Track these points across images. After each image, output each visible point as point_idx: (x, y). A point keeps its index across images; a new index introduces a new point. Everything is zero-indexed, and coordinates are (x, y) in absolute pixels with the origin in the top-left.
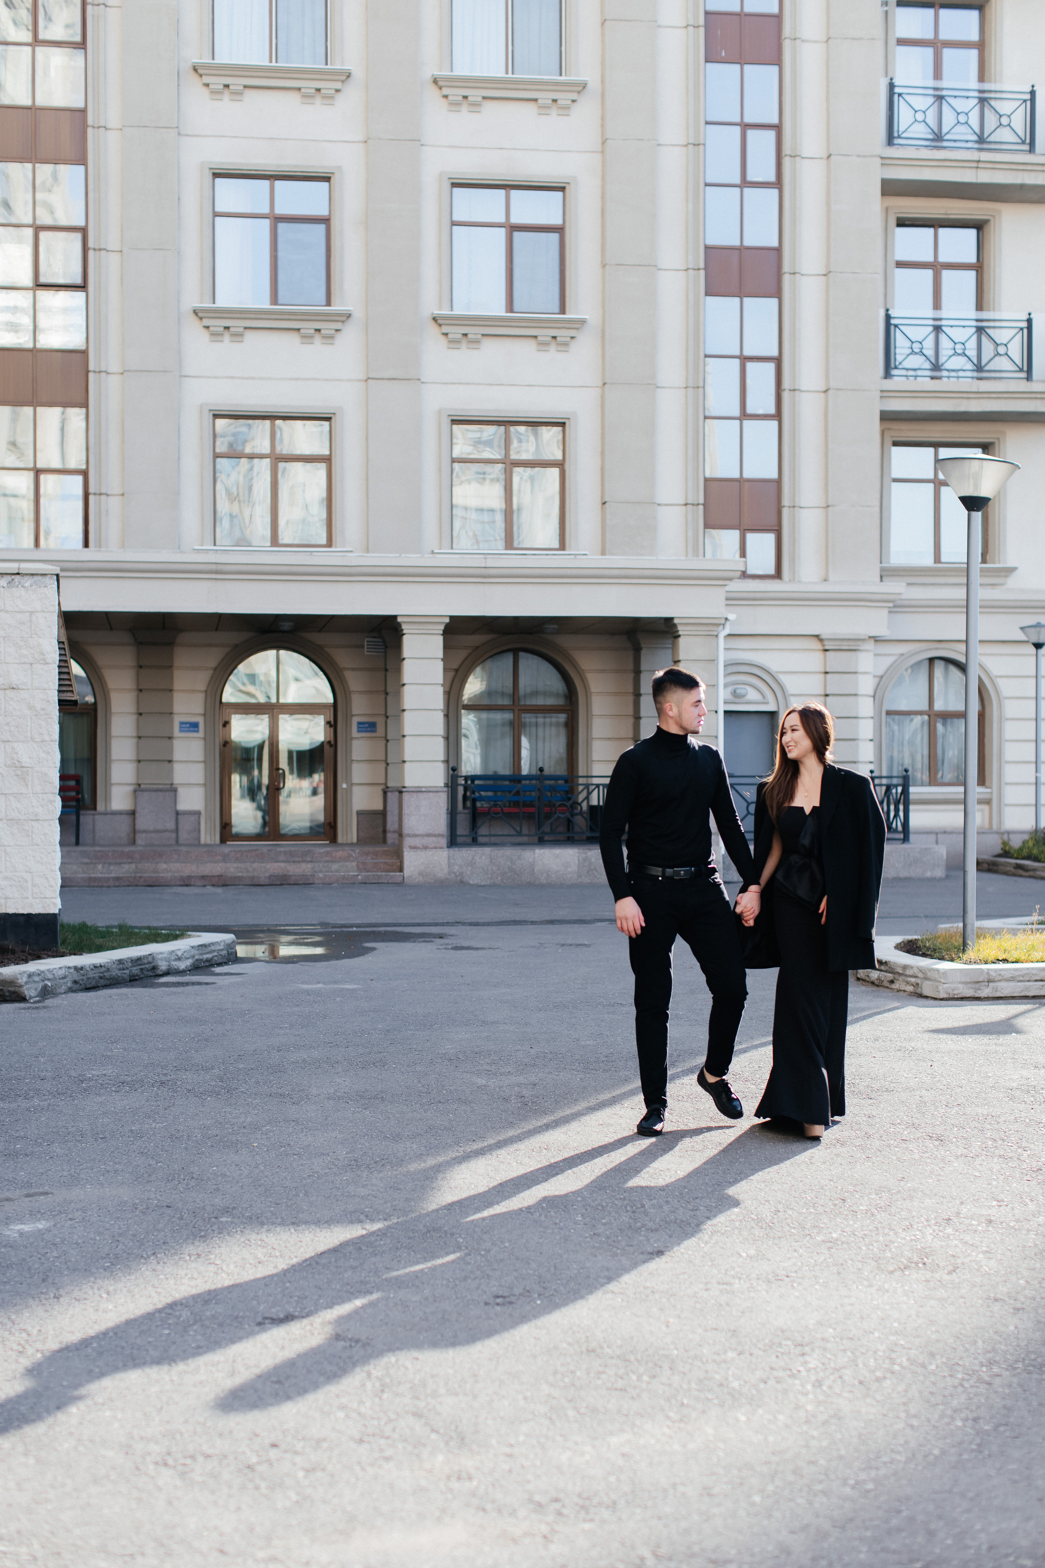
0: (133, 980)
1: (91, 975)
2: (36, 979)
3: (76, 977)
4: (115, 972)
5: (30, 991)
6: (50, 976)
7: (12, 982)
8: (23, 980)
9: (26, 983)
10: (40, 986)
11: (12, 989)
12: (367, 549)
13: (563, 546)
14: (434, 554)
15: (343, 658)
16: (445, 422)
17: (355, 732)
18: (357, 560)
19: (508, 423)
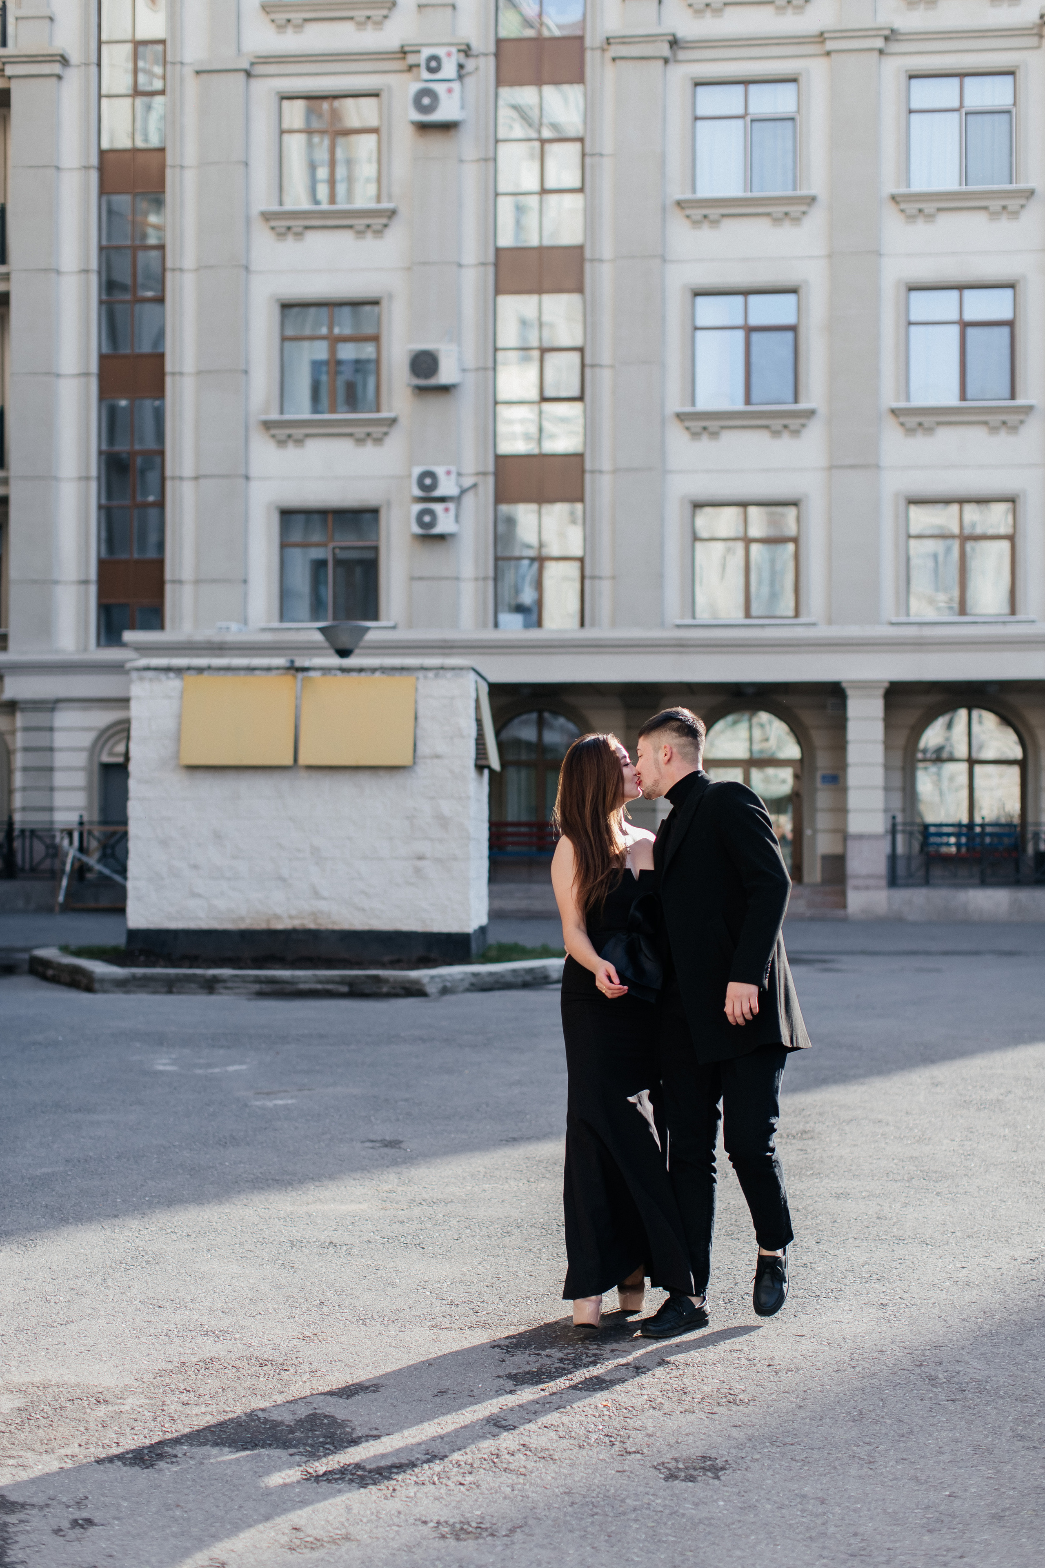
0: (526, 985)
1: (487, 979)
2: (437, 980)
3: (474, 980)
4: (510, 978)
5: (431, 989)
6: (449, 978)
7: (417, 982)
8: (425, 980)
9: (429, 982)
10: (440, 986)
11: (417, 987)
12: (830, 622)
13: (1013, 611)
14: (892, 624)
15: (808, 717)
16: (902, 503)
17: (819, 784)
18: (823, 631)
19: (962, 501)
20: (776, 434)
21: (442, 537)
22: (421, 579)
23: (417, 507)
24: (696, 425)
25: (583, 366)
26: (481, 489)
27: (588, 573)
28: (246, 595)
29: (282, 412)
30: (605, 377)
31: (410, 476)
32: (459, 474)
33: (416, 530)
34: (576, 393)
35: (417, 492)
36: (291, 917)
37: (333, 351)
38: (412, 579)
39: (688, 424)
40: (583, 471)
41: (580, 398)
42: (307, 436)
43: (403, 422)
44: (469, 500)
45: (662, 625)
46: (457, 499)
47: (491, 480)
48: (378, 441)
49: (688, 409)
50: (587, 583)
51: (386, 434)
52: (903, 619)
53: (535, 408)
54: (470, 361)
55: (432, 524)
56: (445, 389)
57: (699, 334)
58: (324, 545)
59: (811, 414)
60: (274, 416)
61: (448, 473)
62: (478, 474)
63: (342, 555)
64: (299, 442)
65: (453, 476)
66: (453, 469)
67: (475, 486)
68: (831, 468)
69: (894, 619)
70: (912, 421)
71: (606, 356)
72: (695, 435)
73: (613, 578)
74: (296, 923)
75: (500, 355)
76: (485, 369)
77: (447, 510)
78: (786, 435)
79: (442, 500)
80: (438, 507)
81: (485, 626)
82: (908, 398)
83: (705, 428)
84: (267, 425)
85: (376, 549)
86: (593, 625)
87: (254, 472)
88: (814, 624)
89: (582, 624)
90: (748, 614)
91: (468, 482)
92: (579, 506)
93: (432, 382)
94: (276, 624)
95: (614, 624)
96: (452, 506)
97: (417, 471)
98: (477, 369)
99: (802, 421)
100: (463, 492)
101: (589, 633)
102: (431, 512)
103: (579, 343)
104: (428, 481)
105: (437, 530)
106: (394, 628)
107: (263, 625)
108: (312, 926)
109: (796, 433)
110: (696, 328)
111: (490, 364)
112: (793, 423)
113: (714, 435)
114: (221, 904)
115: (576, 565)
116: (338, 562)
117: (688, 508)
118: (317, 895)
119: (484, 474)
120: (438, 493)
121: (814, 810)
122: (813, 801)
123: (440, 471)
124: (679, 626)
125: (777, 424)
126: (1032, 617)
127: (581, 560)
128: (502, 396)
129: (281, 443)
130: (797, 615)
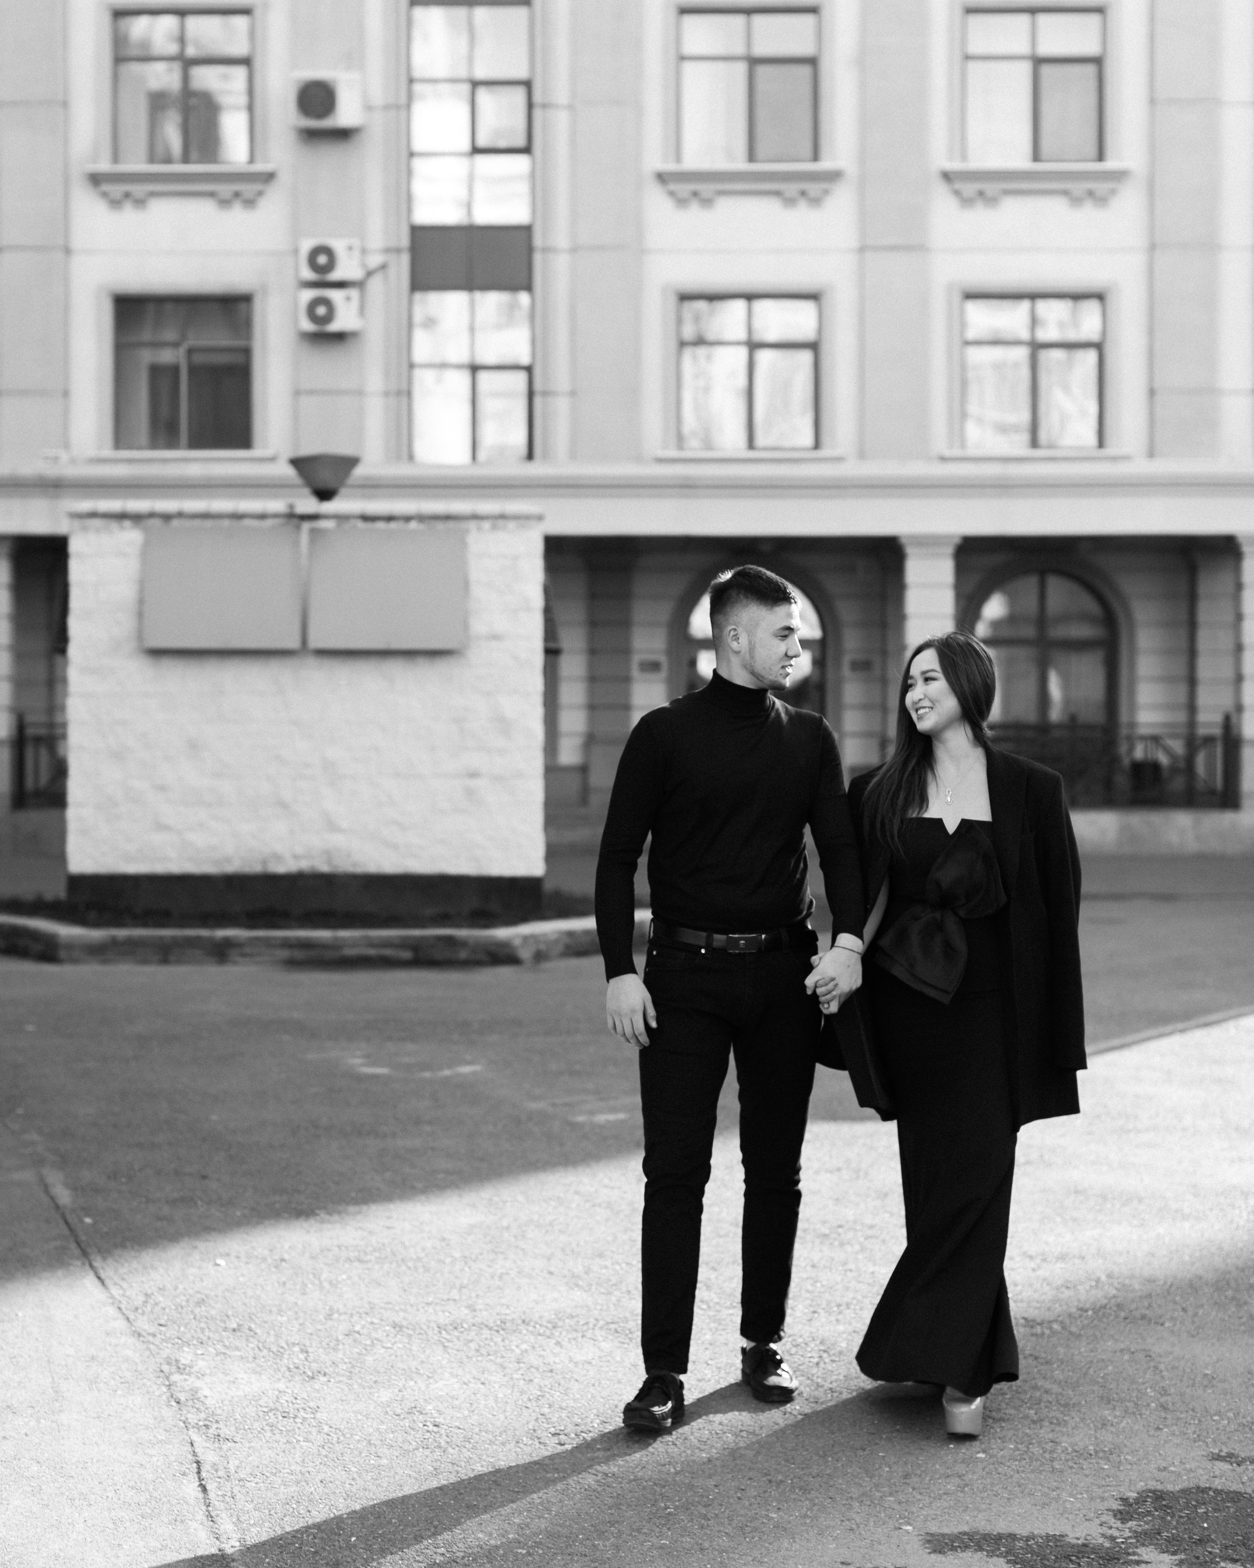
2: (531, 941)
3: (569, 941)
5: (524, 954)
6: (542, 938)
7: (504, 944)
8: (517, 942)
9: (522, 945)
10: (533, 949)
11: (506, 951)
12: (862, 455)
13: (1101, 444)
14: (943, 459)
15: (834, 584)
16: (957, 298)
17: (846, 671)
18: (851, 469)
19: (1034, 296)
20: (789, 202)
21: (340, 337)
22: (311, 392)
23: (308, 295)
24: (684, 189)
25: (530, 106)
26: (392, 271)
27: (538, 386)
28: (66, 413)
29: (116, 158)
30: (560, 121)
31: (296, 251)
32: (364, 251)
33: (307, 326)
34: (520, 141)
35: (308, 274)
36: (296, 857)
37: (186, 78)
38: (297, 393)
39: (672, 187)
40: (530, 250)
41: (527, 150)
42: (153, 194)
43: (284, 178)
44: (376, 285)
45: (638, 459)
46: (359, 285)
47: (405, 260)
48: (250, 203)
49: (671, 167)
50: (538, 401)
51: (260, 194)
52: (957, 452)
53: (464, 162)
54: (378, 96)
55: (329, 317)
56: (343, 134)
57: (688, 68)
58: (176, 345)
59: (834, 176)
60: (104, 166)
61: (350, 248)
62: (387, 250)
63: (199, 359)
64: (140, 203)
65: (356, 253)
66: (356, 242)
67: (383, 267)
68: (862, 249)
69: (947, 453)
70: (969, 189)
71: (560, 92)
72: (681, 202)
73: (573, 393)
74: (304, 865)
75: (418, 88)
76: (398, 107)
77: (348, 299)
78: (803, 205)
79: (341, 285)
80: (335, 295)
81: (399, 458)
82: (964, 157)
83: (695, 194)
84: (96, 179)
85: (247, 352)
86: (546, 456)
87: (77, 242)
88: (839, 459)
89: (530, 456)
90: (751, 443)
91: (375, 260)
92: (524, 298)
93: (327, 123)
94: (108, 452)
95: (573, 455)
96: (354, 293)
97: (307, 245)
98: (387, 108)
99: (824, 186)
100: (369, 274)
101: (536, 470)
102: (327, 302)
103: (522, 73)
104: (322, 260)
105: (335, 327)
106: (272, 459)
107: (92, 453)
108: (324, 868)
109: (816, 202)
110: (682, 58)
111: (403, 100)
112: (813, 189)
113: (707, 202)
114: (199, 839)
115: (522, 377)
116: (193, 370)
117: (672, 300)
118: (332, 826)
119: (398, 251)
120: (336, 275)
121: (840, 707)
122: (839, 695)
123: (339, 246)
124: (660, 461)
125: (791, 189)
126: (1125, 450)
127: (529, 369)
128: (418, 145)
129: (115, 204)
130: (817, 445)
